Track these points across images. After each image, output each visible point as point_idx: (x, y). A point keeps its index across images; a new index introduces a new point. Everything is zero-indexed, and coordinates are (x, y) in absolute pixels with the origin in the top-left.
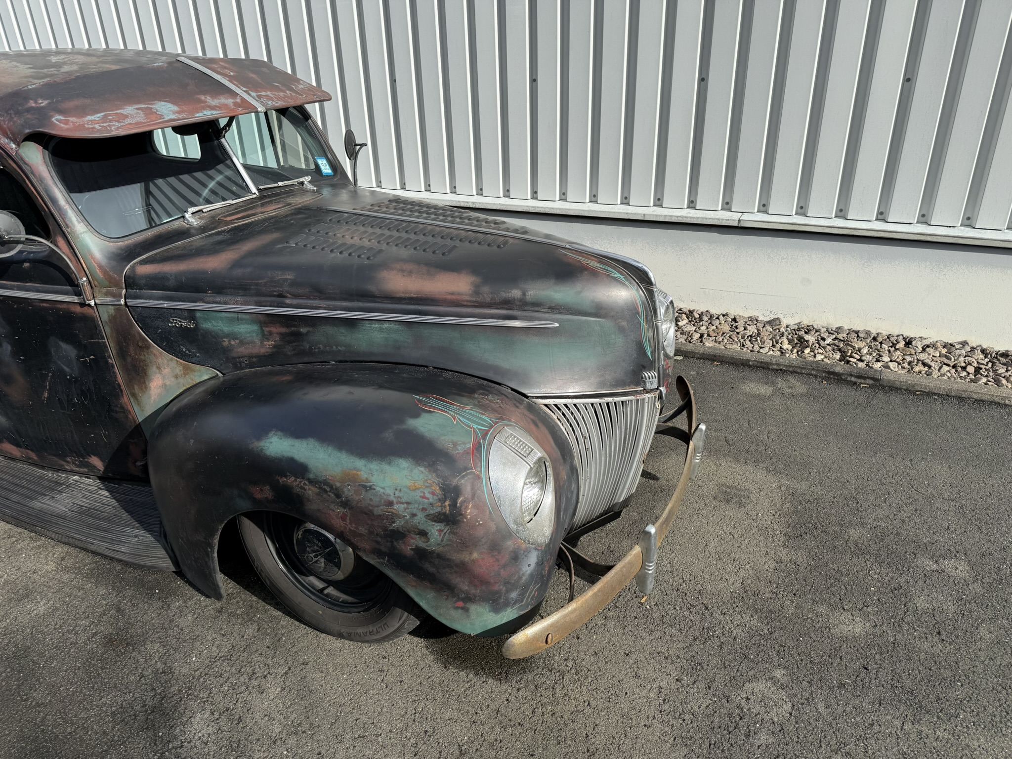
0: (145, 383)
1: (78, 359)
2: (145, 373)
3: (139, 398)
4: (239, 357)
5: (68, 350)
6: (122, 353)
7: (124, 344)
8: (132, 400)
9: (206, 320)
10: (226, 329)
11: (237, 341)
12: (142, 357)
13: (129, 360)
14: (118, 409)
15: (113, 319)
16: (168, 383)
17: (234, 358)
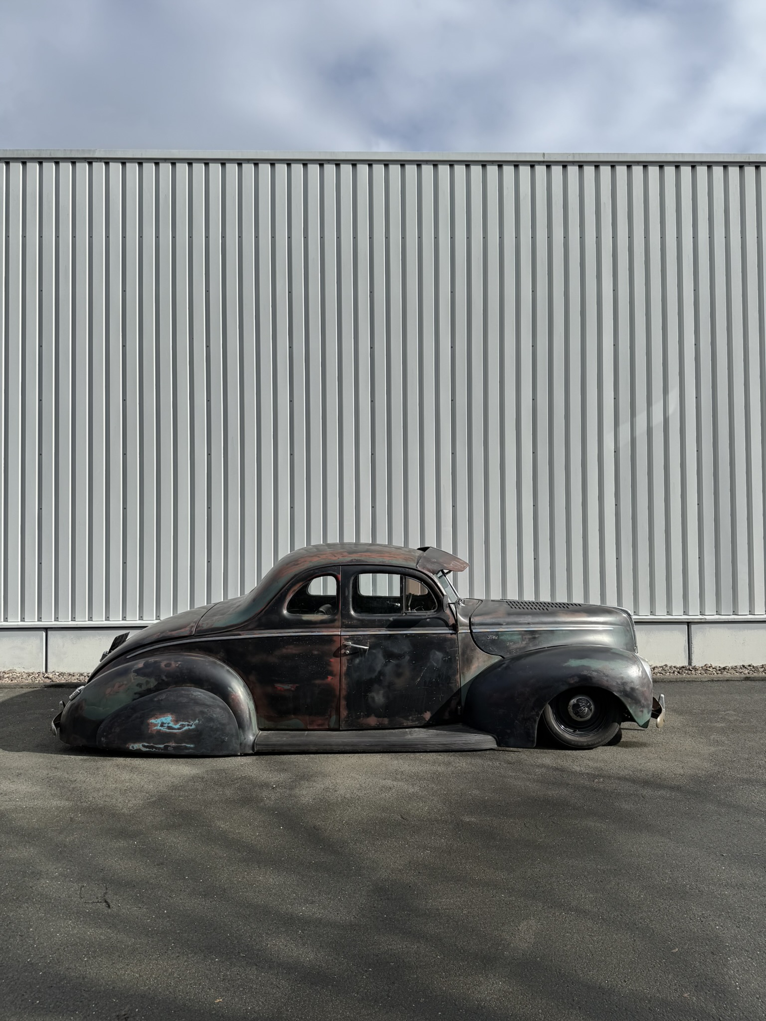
0: (470, 666)
1: (442, 659)
2: (471, 663)
3: (465, 674)
4: (512, 650)
5: (439, 655)
6: (464, 653)
8: (461, 676)
9: (502, 635)
10: (509, 638)
11: (512, 643)
12: (472, 655)
13: (466, 656)
14: (453, 682)
15: (463, 639)
16: (480, 665)
17: (509, 651)
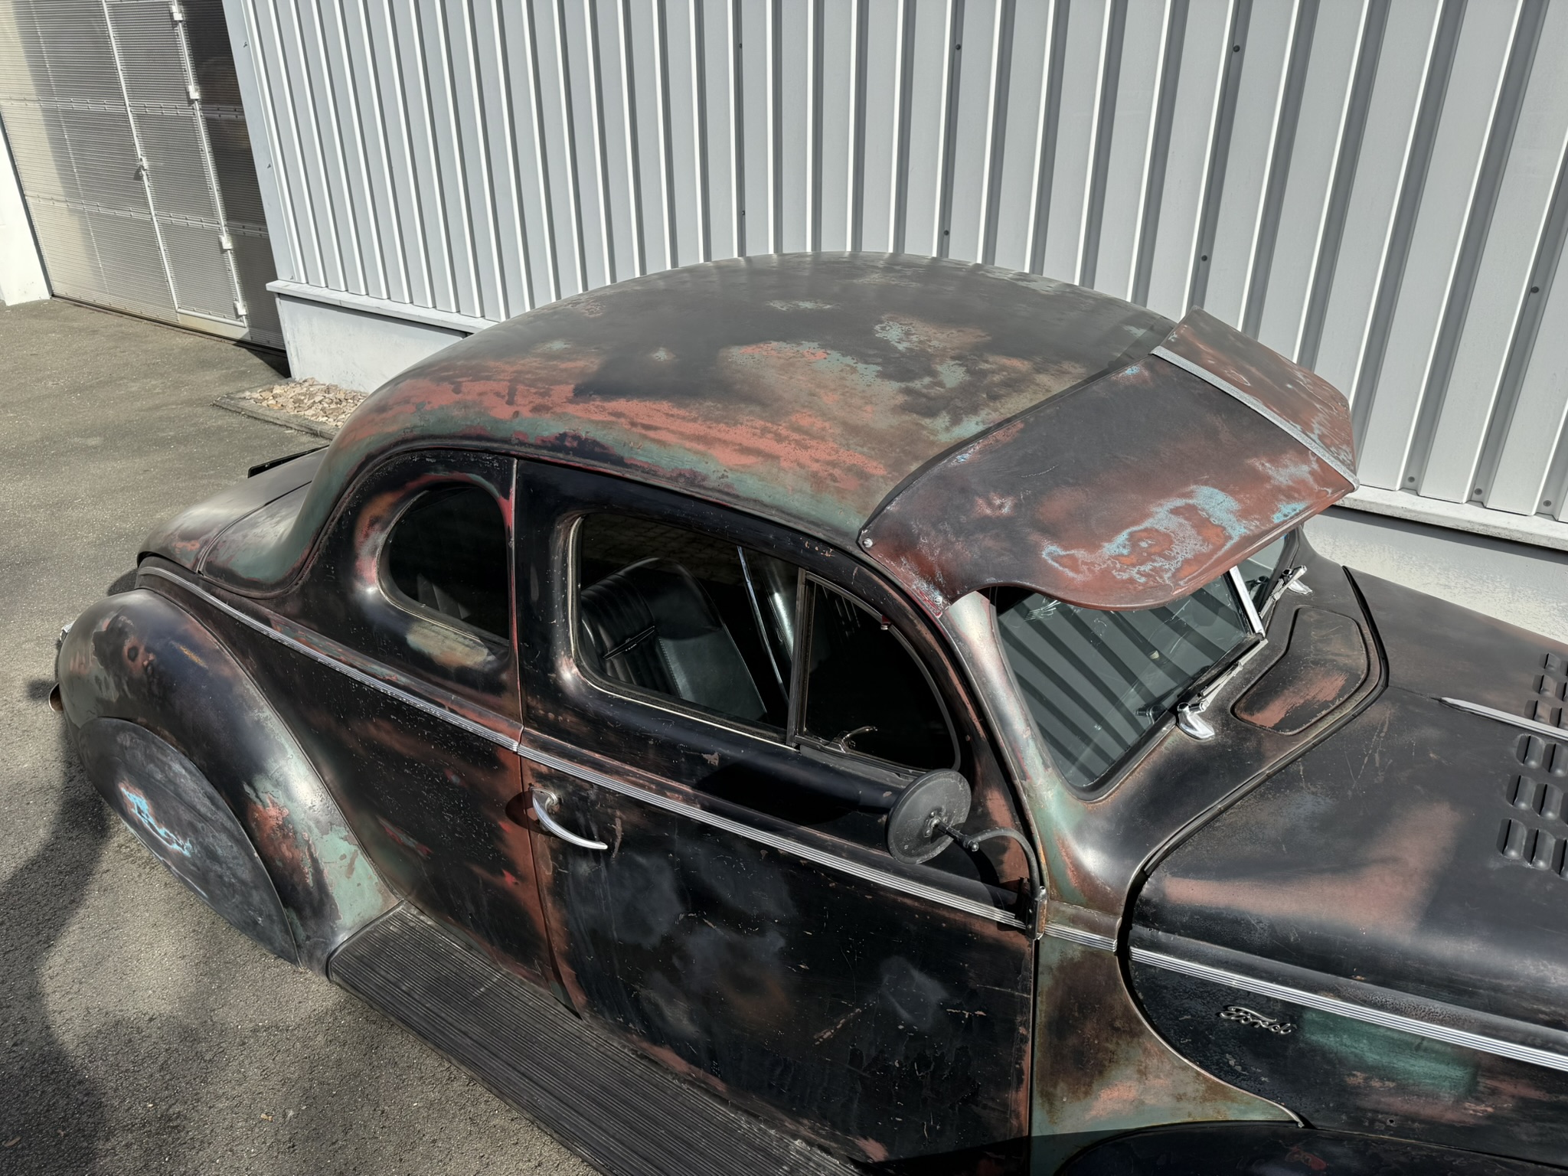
0: (1089, 1085)
1: (943, 1008)
2: (1101, 1073)
3: (1057, 1103)
4: (1376, 1111)
5: (926, 987)
6: (1061, 1025)
7: (1076, 1014)
8: (1037, 1101)
11: (1392, 1085)
12: (1111, 1046)
13: (1072, 1041)
14: (991, 1104)
15: (1069, 969)
16: (1151, 1101)
17: (1358, 1108)
